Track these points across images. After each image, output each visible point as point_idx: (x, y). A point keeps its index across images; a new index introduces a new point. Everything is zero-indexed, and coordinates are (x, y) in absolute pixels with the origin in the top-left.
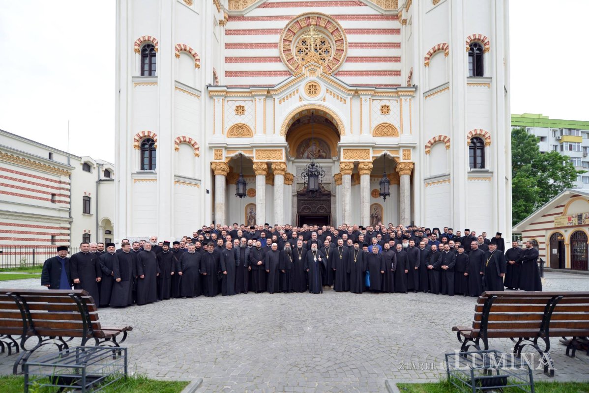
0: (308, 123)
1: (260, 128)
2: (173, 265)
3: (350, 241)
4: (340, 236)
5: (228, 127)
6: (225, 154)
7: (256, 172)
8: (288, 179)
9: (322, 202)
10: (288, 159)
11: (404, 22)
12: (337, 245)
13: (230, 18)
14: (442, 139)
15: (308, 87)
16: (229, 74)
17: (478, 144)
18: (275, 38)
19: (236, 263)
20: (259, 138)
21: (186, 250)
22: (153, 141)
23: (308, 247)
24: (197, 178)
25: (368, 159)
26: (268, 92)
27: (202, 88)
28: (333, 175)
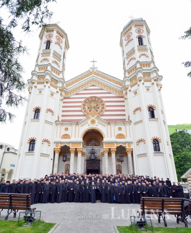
0: (91, 133)
1: (73, 135)
2: (41, 189)
3: (107, 181)
4: (103, 179)
5: (62, 135)
6: (60, 145)
7: (71, 152)
8: (83, 154)
9: (96, 164)
10: (83, 147)
11: (126, 99)
12: (102, 183)
13: (65, 98)
14: (142, 140)
15: (91, 121)
16: (63, 116)
17: (156, 142)
18: (80, 104)
19: (63, 189)
20: (73, 139)
21: (45, 183)
22: (34, 140)
23: (91, 183)
24: (48, 154)
25: (114, 147)
26: (77, 123)
27: (54, 122)
28: (101, 153)
